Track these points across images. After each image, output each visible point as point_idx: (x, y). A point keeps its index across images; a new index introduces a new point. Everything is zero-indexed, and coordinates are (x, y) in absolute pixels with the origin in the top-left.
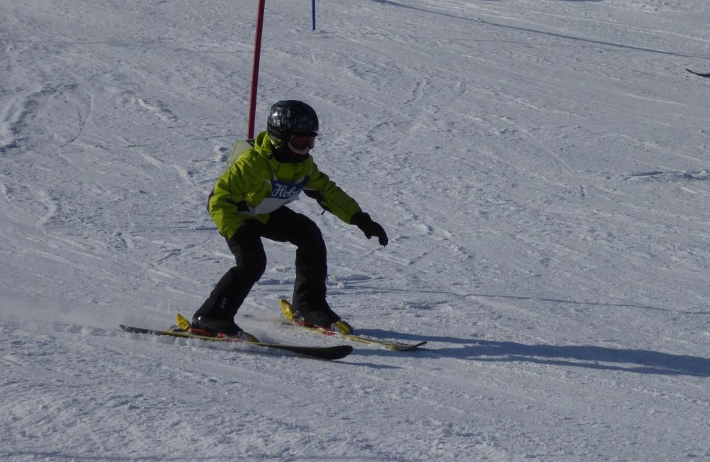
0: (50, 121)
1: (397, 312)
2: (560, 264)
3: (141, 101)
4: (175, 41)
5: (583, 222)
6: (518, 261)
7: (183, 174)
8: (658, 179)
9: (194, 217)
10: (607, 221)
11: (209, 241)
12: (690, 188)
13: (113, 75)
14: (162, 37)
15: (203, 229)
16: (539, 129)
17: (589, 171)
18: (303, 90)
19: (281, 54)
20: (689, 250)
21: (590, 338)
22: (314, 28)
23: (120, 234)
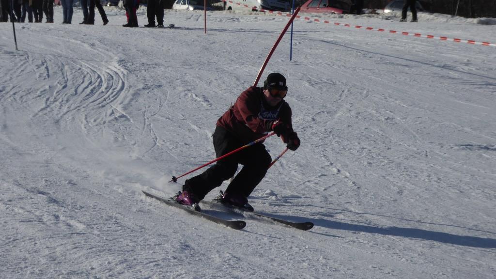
22: (291, 59)
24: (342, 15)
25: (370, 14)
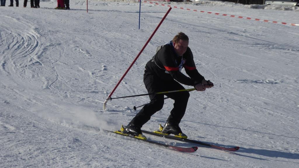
0: (50, 55)
1: (153, 122)
2: (209, 109)
3: (80, 50)
4: (94, 31)
5: (219, 95)
6: (196, 107)
7: (90, 74)
8: (246, 82)
9: (91, 88)
10: (227, 95)
11: (95, 96)
12: (256, 86)
13: (73, 41)
14: (90, 29)
15: (94, 92)
16: (208, 64)
17: (223, 78)
18: (133, 48)
19: (128, 36)
20: (253, 106)
21: (216, 135)
22: (139, 29)
23: (66, 93)
24: (170, 2)
25: (187, 2)
